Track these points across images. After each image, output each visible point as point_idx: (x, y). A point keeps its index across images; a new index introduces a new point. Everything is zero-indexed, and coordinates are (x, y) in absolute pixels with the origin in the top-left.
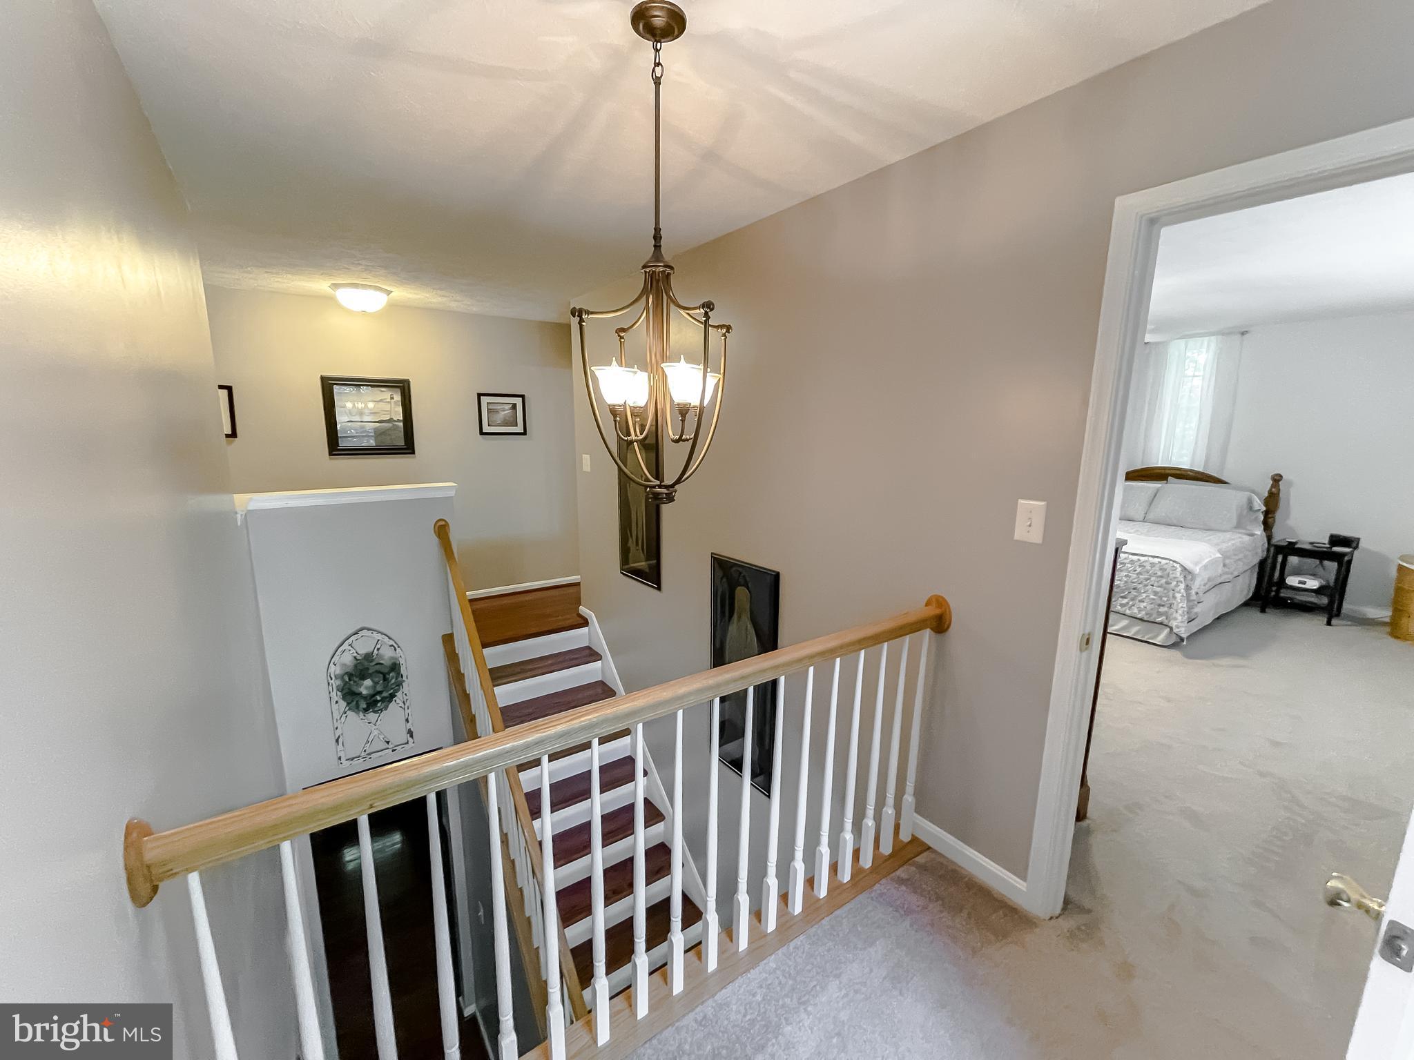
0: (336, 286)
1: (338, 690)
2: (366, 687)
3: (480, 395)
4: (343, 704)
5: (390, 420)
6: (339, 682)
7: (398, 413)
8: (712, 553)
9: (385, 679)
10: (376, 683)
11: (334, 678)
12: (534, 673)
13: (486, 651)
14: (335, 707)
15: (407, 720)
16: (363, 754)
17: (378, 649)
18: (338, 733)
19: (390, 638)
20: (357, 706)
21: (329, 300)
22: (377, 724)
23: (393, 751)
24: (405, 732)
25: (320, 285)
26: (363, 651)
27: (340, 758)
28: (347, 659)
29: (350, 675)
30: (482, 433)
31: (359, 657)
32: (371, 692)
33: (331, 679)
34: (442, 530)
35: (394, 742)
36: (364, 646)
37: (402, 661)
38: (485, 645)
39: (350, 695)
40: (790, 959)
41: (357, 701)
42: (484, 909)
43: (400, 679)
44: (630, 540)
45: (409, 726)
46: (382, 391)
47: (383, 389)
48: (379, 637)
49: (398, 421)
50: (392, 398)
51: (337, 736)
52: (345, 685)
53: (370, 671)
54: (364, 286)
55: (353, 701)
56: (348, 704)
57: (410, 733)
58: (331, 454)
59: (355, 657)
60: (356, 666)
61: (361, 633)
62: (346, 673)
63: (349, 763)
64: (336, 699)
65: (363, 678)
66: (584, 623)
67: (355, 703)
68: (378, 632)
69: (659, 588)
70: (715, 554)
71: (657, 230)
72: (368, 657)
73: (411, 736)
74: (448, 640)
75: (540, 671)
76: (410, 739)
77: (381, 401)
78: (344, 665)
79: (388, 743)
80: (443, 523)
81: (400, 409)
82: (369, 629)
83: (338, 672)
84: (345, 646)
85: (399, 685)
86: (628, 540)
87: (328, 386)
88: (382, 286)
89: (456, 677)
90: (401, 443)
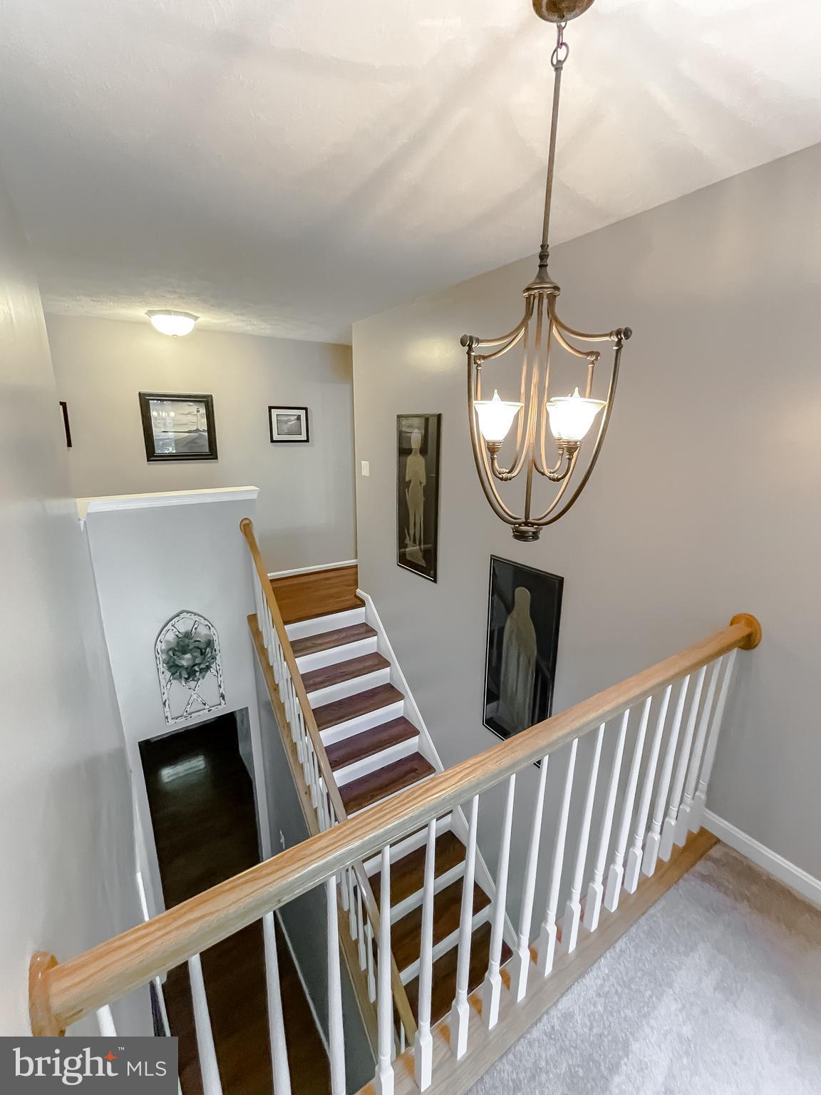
0: (151, 313)
1: (164, 663)
2: (186, 660)
3: (270, 408)
4: (168, 674)
5: (197, 430)
6: (164, 657)
7: (203, 424)
8: (491, 555)
9: (202, 654)
10: (194, 658)
11: (160, 653)
12: (322, 648)
13: (287, 627)
14: (162, 676)
15: (220, 686)
16: (185, 714)
17: (196, 629)
18: (165, 697)
19: (205, 619)
20: (181, 676)
21: (147, 325)
22: (196, 689)
23: (209, 711)
24: (218, 695)
25: (138, 312)
26: (182, 630)
27: (167, 717)
28: (170, 637)
29: (173, 650)
30: (272, 441)
31: (180, 636)
32: (191, 663)
33: (159, 654)
34: (246, 528)
35: (210, 703)
36: (183, 626)
37: (215, 638)
38: (286, 623)
39: (174, 668)
40: (620, 964)
41: (180, 673)
42: (285, 837)
43: (214, 653)
44: (408, 537)
45: (222, 690)
46: (190, 405)
47: (191, 404)
48: (197, 618)
49: (204, 431)
50: (198, 411)
51: (164, 700)
52: (170, 659)
53: (191, 647)
54: (176, 313)
55: (176, 672)
56: (173, 674)
57: (223, 696)
58: (148, 461)
59: (177, 636)
60: (178, 643)
61: (182, 616)
62: (170, 650)
63: (174, 721)
64: (162, 670)
65: (184, 653)
66: (362, 603)
67: (178, 673)
68: (195, 614)
69: (435, 581)
70: (494, 556)
71: (544, 246)
72: (188, 635)
73: (223, 699)
74: (253, 619)
75: (329, 645)
76: (222, 701)
77: (189, 414)
78: (168, 642)
79: (205, 704)
80: (247, 522)
81: (205, 420)
82: (188, 612)
83: (163, 648)
84: (169, 626)
85: (214, 658)
86: (405, 538)
87: (145, 401)
88: (192, 313)
89: (260, 650)
90: (206, 449)
